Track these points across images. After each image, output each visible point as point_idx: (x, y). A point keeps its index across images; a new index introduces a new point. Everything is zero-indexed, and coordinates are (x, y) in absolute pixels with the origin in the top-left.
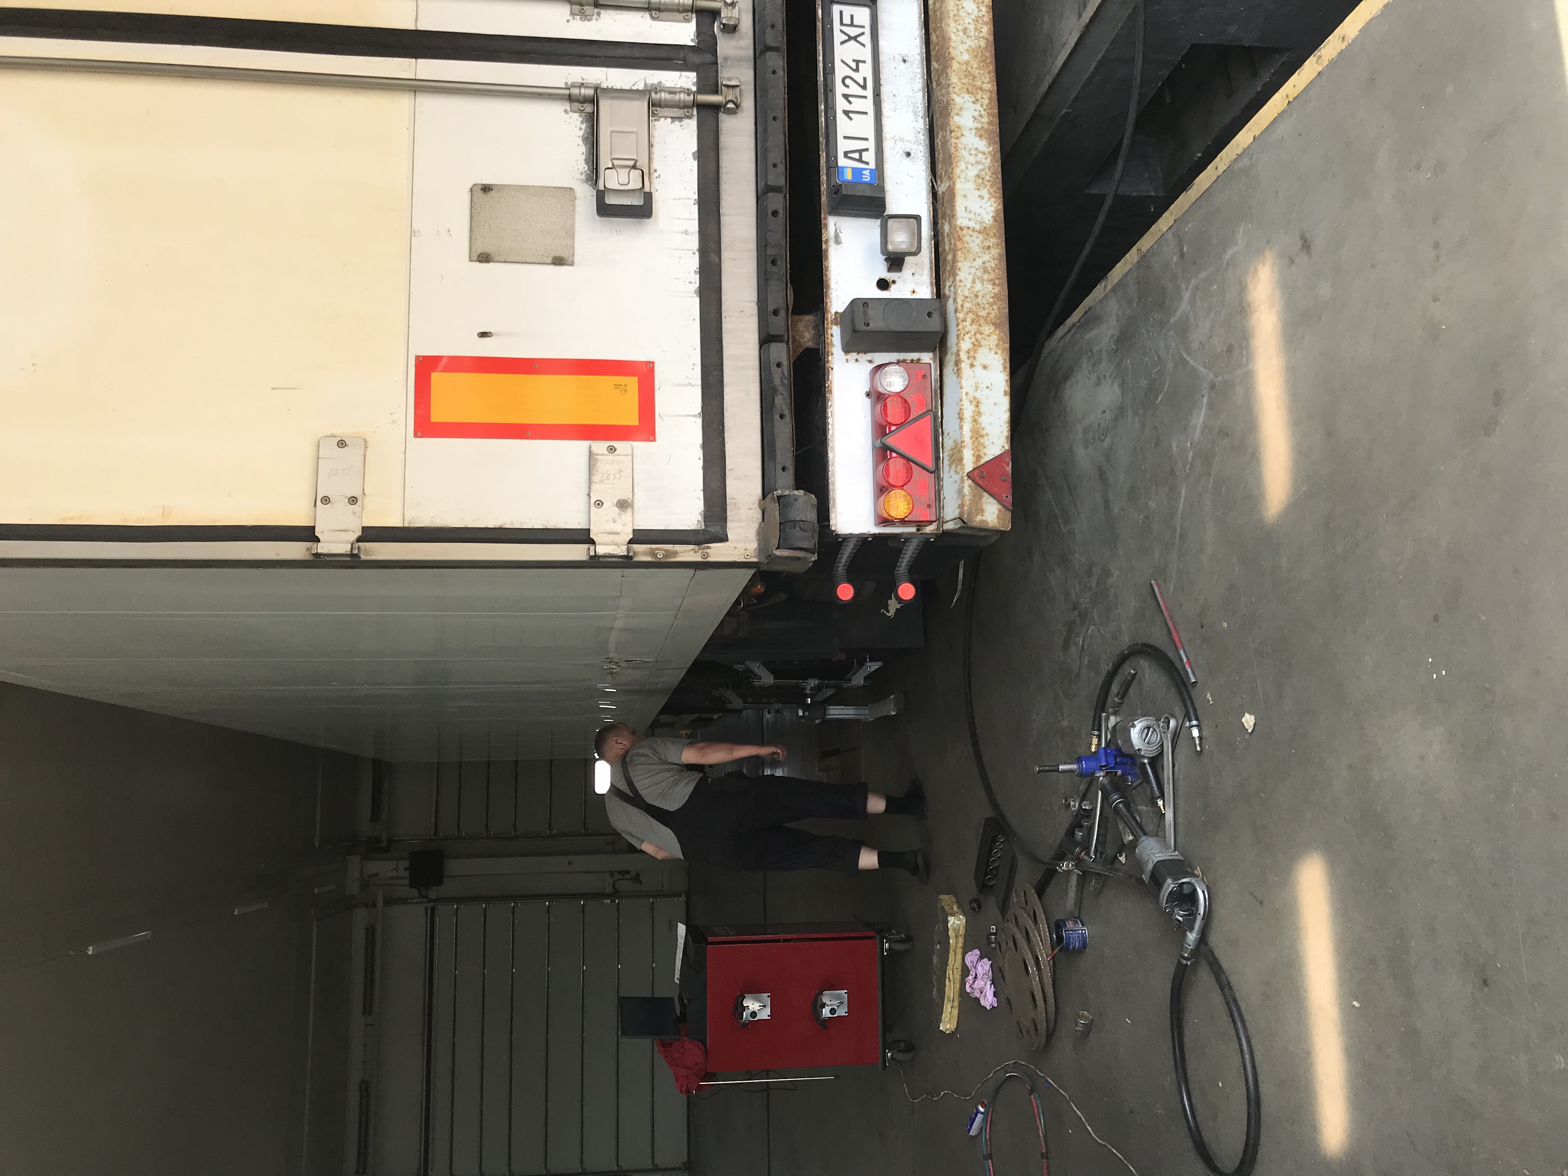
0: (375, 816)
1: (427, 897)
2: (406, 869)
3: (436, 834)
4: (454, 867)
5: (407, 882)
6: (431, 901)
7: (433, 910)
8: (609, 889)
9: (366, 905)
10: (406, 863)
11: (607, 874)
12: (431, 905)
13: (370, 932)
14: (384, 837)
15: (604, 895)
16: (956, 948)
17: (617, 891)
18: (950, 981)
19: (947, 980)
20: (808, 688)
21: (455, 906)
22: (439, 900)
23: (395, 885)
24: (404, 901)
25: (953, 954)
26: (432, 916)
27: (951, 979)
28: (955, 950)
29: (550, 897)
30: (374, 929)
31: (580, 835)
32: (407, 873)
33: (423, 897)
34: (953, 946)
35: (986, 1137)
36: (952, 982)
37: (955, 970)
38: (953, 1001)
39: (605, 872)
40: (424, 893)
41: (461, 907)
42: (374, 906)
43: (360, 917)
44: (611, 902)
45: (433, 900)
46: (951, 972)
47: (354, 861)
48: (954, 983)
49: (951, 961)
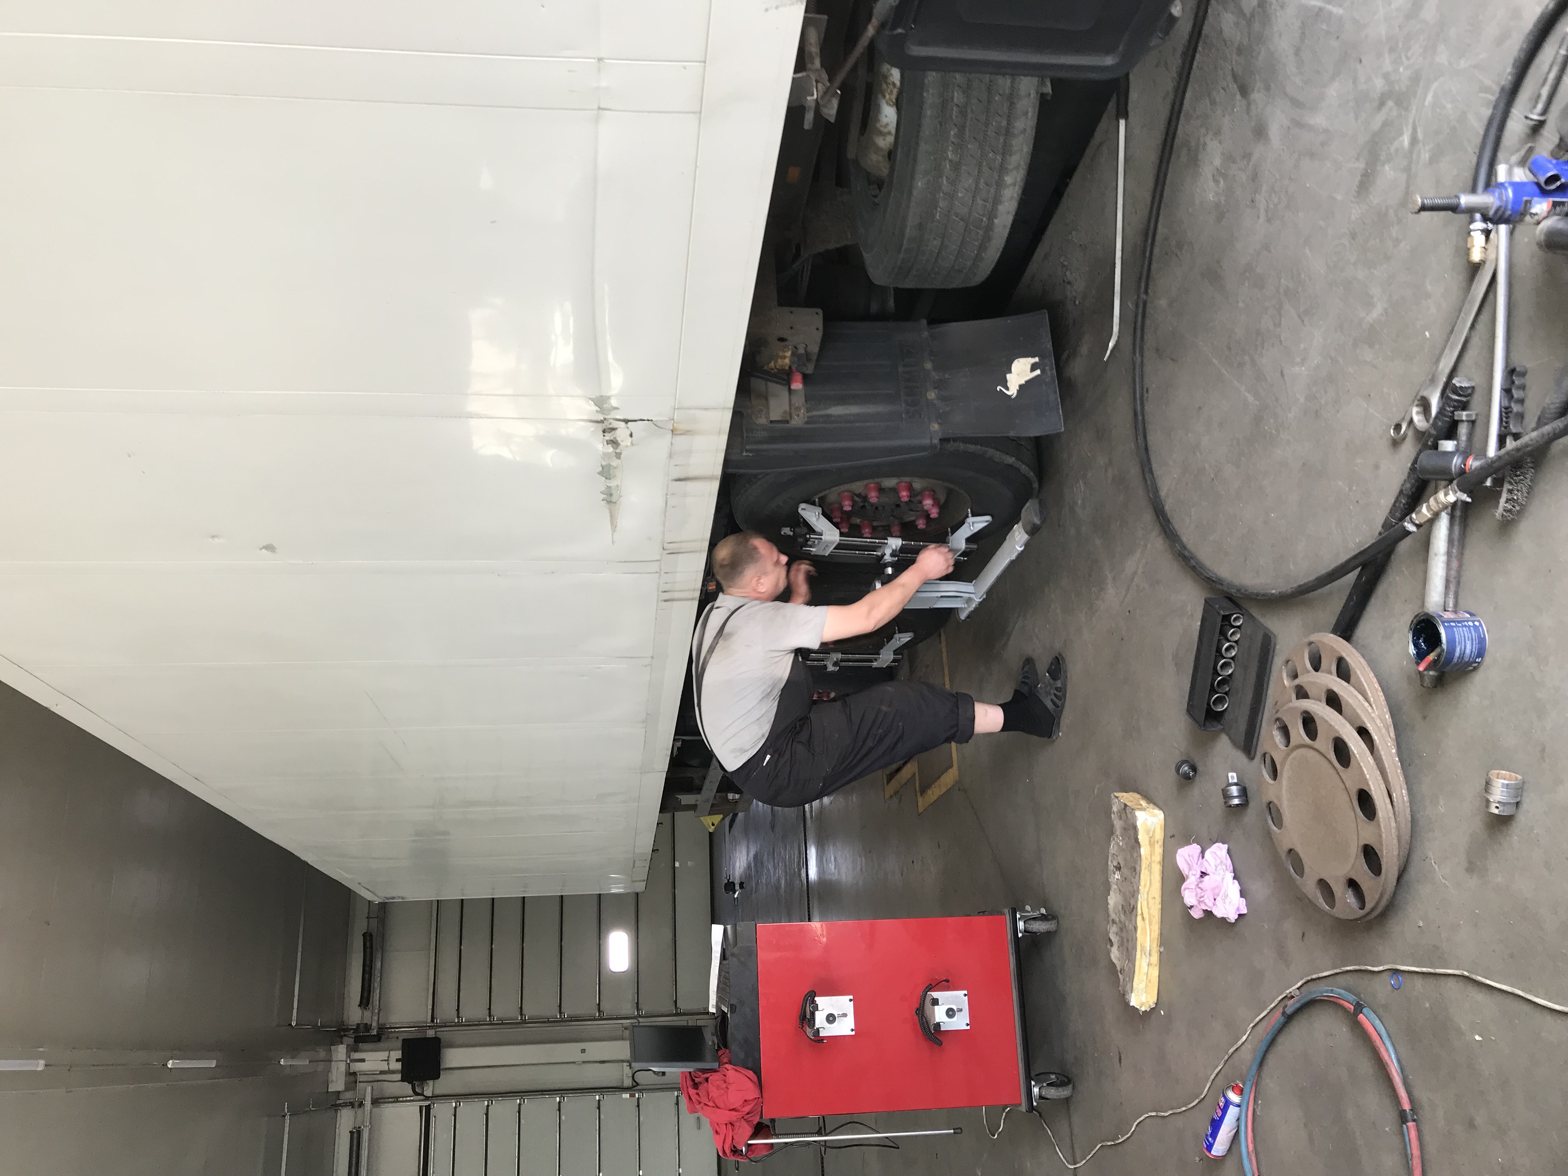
0: (365, 1001)
1: (422, 1095)
2: (397, 1060)
3: (432, 1021)
4: (453, 1057)
5: (398, 1077)
6: (427, 1098)
7: (428, 1108)
8: (628, 1082)
9: (352, 1105)
10: (398, 1054)
11: (625, 1064)
12: (427, 1103)
13: (356, 1136)
14: (374, 1024)
15: (622, 1089)
16: (1150, 863)
17: (638, 1084)
18: (1143, 919)
19: (1139, 918)
20: (888, 552)
21: (454, 1104)
22: (435, 1097)
23: (385, 1081)
24: (396, 1099)
25: (1148, 873)
26: (426, 1114)
27: (1146, 915)
28: (1150, 866)
29: (562, 1091)
30: (359, 1133)
31: (595, 1020)
32: (398, 1066)
33: (417, 1094)
34: (1146, 859)
35: (1247, 1147)
36: (1147, 921)
37: (1151, 901)
38: (1150, 955)
39: (623, 1061)
40: (418, 1090)
41: (460, 1105)
42: (361, 1105)
43: (346, 1120)
44: (630, 1096)
45: (429, 1097)
46: (1145, 904)
47: (340, 1051)
48: (1150, 924)
49: (1145, 885)
